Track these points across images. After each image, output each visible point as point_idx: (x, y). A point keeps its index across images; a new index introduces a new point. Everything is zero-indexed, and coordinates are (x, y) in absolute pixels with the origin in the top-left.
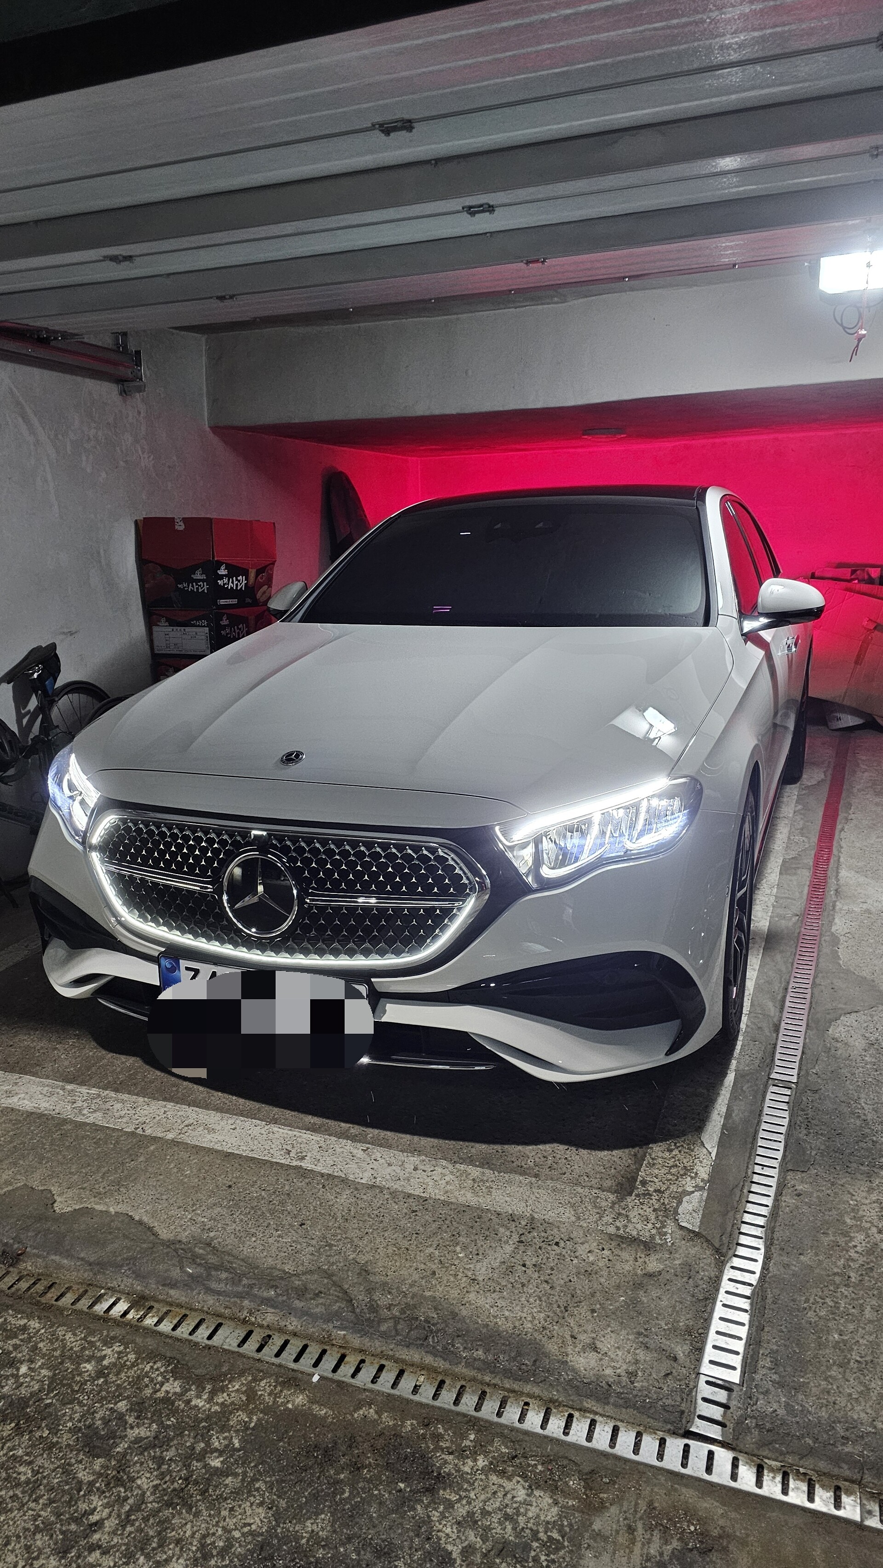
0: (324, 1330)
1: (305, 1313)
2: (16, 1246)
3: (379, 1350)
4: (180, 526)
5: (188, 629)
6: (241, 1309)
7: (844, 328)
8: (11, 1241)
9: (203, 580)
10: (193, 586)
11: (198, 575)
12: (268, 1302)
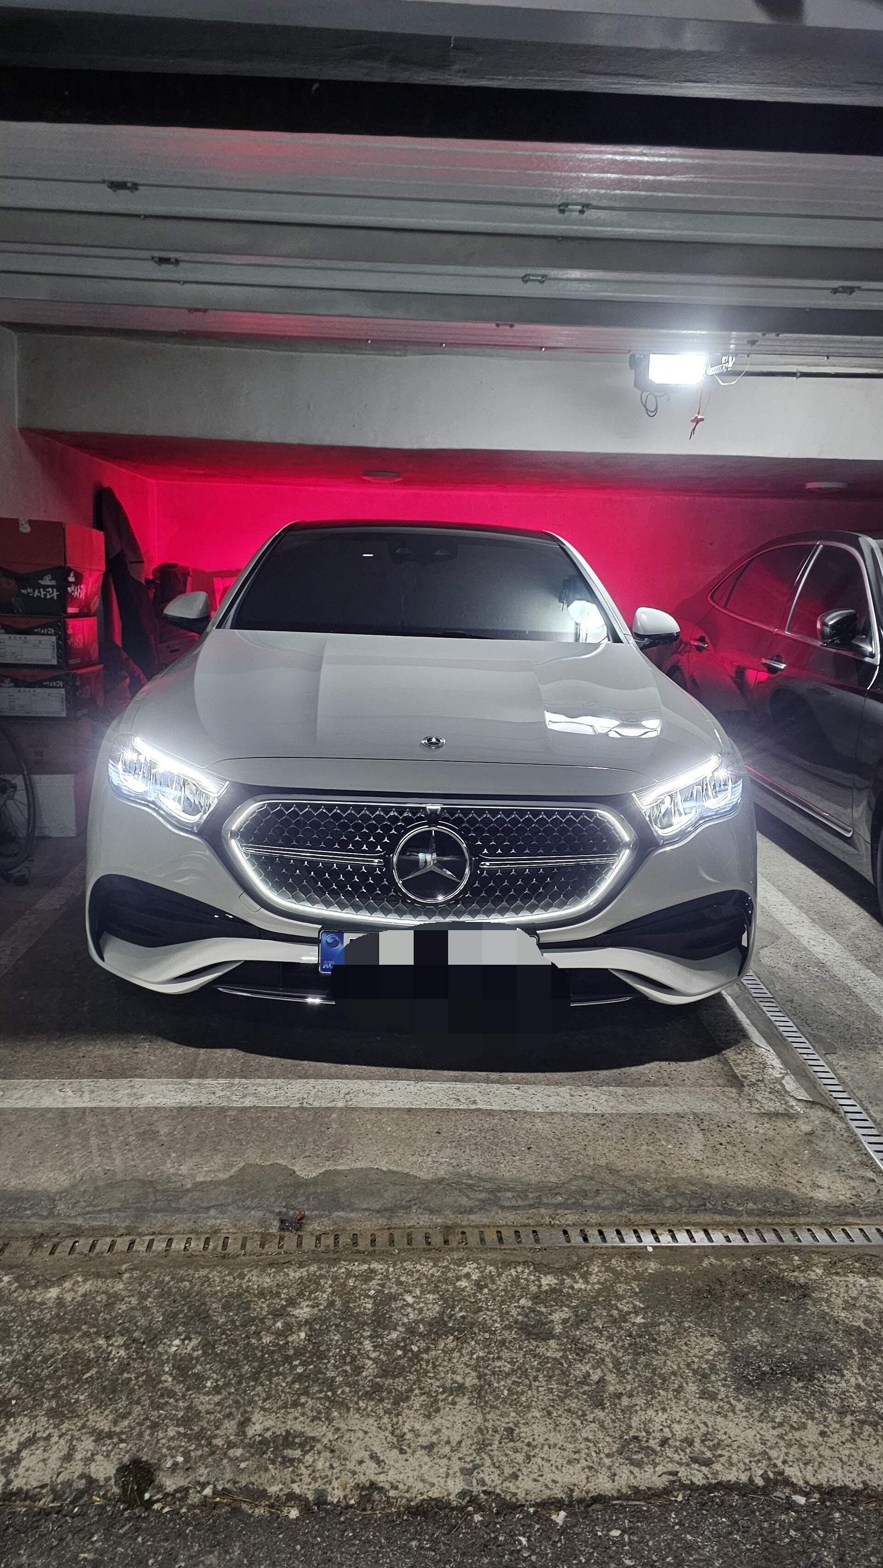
0: (622, 1216)
1: (597, 1208)
2: (291, 1213)
3: (676, 1220)
4: (26, 529)
5: (29, 637)
6: (543, 1217)
7: (647, 410)
8: (284, 1210)
9: (52, 587)
10: (39, 592)
11: (47, 581)
12: (558, 1206)
